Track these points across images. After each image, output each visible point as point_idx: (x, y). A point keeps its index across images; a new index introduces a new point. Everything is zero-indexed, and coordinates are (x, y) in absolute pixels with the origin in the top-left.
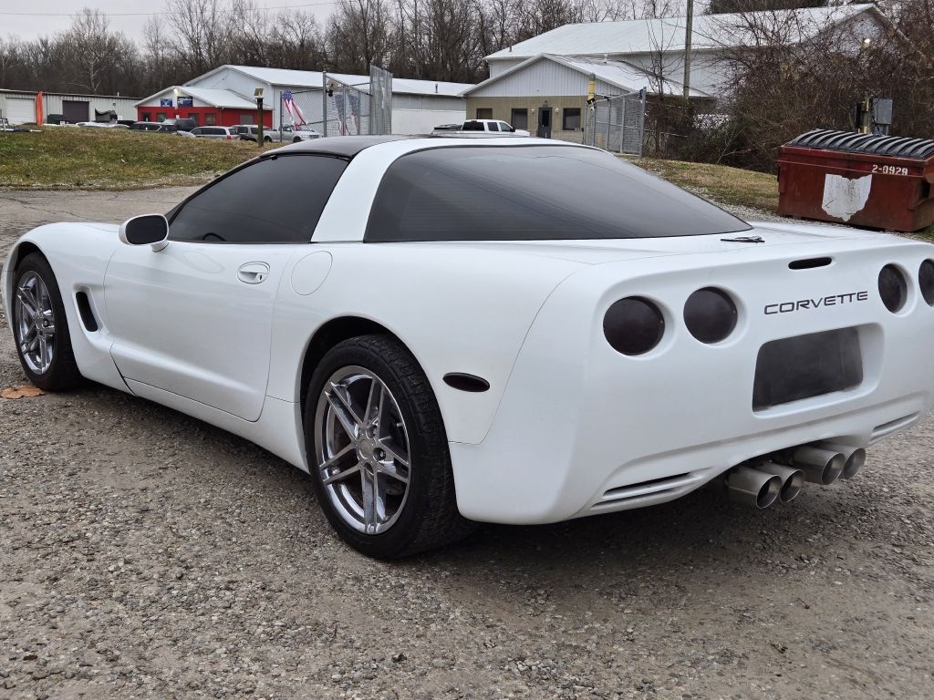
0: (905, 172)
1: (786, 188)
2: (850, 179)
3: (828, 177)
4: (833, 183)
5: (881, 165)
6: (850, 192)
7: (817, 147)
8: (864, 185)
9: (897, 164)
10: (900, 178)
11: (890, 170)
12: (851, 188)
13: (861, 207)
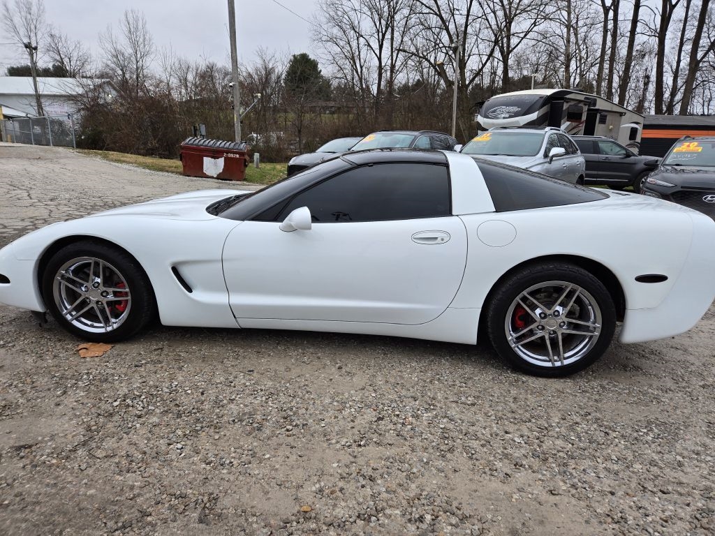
0: (238, 156)
1: (186, 163)
2: (215, 159)
3: (205, 158)
4: (207, 161)
5: (227, 153)
6: (216, 164)
7: (192, 144)
8: (221, 161)
9: (234, 153)
10: (236, 159)
11: (230, 155)
12: (215, 163)
13: (221, 171)
